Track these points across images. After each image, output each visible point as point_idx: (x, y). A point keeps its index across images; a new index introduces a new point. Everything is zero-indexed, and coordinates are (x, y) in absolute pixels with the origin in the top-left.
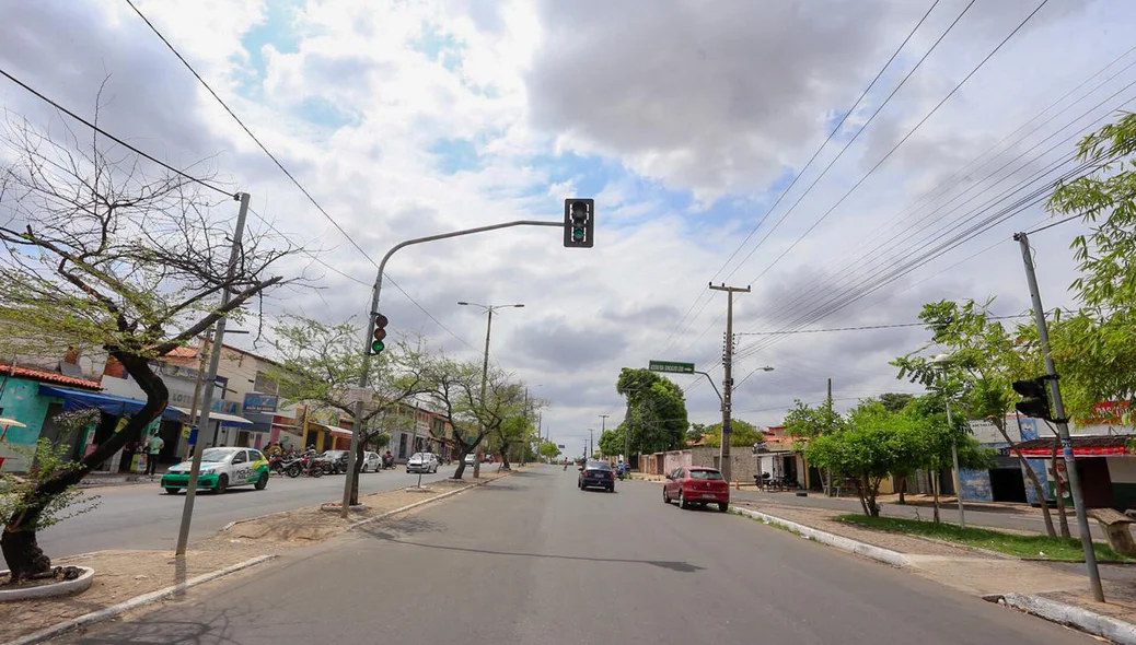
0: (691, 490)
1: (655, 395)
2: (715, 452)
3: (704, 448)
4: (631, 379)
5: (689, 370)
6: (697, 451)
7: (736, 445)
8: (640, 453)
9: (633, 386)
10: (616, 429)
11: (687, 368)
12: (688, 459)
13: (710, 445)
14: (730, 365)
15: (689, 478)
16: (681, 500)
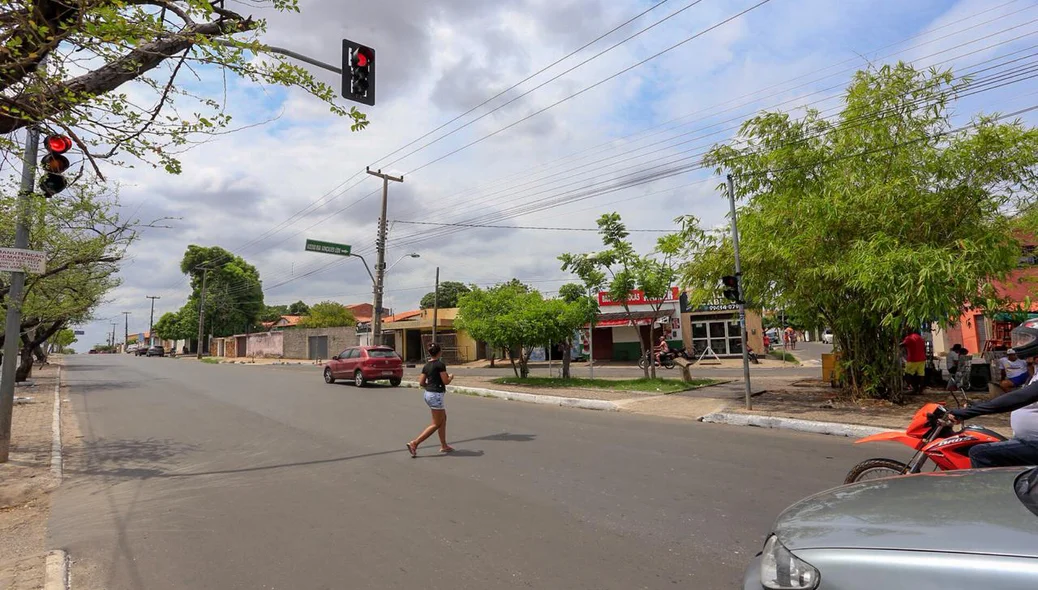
0: (371, 368)
1: (229, 276)
2: (309, 332)
3: (297, 329)
4: (201, 258)
5: (346, 251)
6: (290, 332)
7: (332, 325)
8: (210, 336)
9: (205, 265)
10: (179, 311)
11: (344, 250)
12: (278, 340)
13: (304, 326)
14: (383, 250)
15: (368, 358)
16: (359, 379)
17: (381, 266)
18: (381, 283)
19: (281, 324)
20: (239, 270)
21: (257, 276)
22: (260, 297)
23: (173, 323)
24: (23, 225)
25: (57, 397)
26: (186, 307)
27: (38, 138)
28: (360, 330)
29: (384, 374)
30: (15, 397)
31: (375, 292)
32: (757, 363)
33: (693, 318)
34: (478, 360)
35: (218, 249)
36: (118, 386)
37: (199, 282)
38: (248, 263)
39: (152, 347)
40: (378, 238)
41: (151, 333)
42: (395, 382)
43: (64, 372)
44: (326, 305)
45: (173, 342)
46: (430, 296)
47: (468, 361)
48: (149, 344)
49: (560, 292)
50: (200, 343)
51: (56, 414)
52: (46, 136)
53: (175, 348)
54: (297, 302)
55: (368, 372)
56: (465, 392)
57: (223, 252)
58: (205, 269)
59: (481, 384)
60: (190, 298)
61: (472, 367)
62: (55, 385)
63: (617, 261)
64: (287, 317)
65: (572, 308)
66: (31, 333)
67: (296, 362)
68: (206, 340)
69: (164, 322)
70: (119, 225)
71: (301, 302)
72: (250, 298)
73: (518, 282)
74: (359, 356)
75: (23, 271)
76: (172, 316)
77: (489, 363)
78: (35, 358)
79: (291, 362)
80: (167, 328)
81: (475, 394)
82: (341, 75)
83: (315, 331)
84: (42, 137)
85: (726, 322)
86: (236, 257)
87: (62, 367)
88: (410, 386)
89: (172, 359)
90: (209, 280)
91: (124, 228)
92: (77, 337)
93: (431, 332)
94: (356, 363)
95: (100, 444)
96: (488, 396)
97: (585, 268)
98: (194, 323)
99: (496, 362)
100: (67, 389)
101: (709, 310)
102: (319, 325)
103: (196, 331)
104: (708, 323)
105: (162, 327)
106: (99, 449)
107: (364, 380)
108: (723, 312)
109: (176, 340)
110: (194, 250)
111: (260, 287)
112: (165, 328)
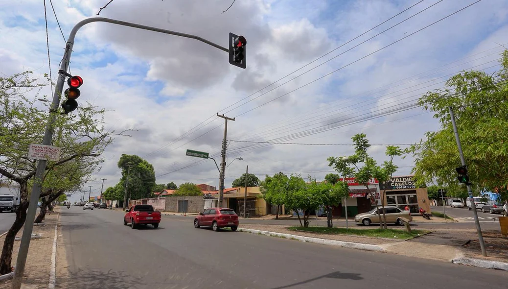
0: (223, 221)
1: (140, 169)
2: (179, 198)
3: (173, 197)
4: (128, 160)
5: (206, 156)
6: (169, 198)
7: (190, 195)
8: (129, 199)
9: (129, 164)
10: (115, 186)
11: (205, 155)
12: (163, 202)
13: (176, 195)
14: (225, 155)
15: (220, 215)
16: (215, 226)
17: (223, 164)
18: (223, 173)
19: (164, 193)
20: (145, 166)
21: (153, 169)
22: (154, 180)
23: (112, 192)
24: (49, 130)
25: (56, 234)
26: (119, 184)
27: (65, 78)
28: (205, 198)
29: (229, 224)
30: (32, 234)
31: (220, 178)
32: (429, 219)
33: (387, 193)
34: (267, 214)
35: (135, 156)
36: (87, 226)
37: (125, 172)
38: (149, 163)
39: (102, 204)
40: (222, 149)
41: (101, 197)
42: (234, 229)
43: (60, 217)
44: (187, 184)
45: (111, 201)
46: (237, 180)
47: (262, 216)
48: (100, 202)
49: (325, 178)
50: (125, 202)
51: (54, 247)
52: (69, 77)
53: (112, 205)
54: (170, 182)
55: (221, 223)
56: (277, 236)
57: (138, 157)
58: (130, 166)
59: (281, 230)
60: (121, 180)
61: (266, 219)
62: (55, 225)
63: (359, 161)
64: (167, 190)
65: (337, 188)
66: (47, 198)
67: (173, 214)
68: (127, 200)
69: (108, 191)
70: (103, 133)
71: (172, 183)
72: (149, 180)
73: (282, 174)
74: (215, 214)
75: (46, 159)
76: (112, 188)
77: (275, 217)
78: (48, 209)
79: (170, 213)
80: (109, 195)
81: (284, 237)
82: (228, 53)
83: (182, 197)
84: (67, 78)
85: (407, 195)
86: (144, 160)
87: (60, 213)
88: (241, 231)
89: (111, 210)
90: (131, 171)
91: (106, 135)
92: (67, 198)
93: (244, 200)
94: (214, 217)
95: (79, 275)
96: (292, 239)
97: (341, 165)
98: (122, 192)
99: (279, 216)
100: (61, 228)
101: (396, 189)
102: (183, 195)
103: (123, 196)
104: (396, 196)
105: (107, 194)
106: (79, 280)
107: (218, 227)
108: (405, 190)
109: (112, 200)
110: (124, 156)
111: (154, 175)
112: (108, 195)
